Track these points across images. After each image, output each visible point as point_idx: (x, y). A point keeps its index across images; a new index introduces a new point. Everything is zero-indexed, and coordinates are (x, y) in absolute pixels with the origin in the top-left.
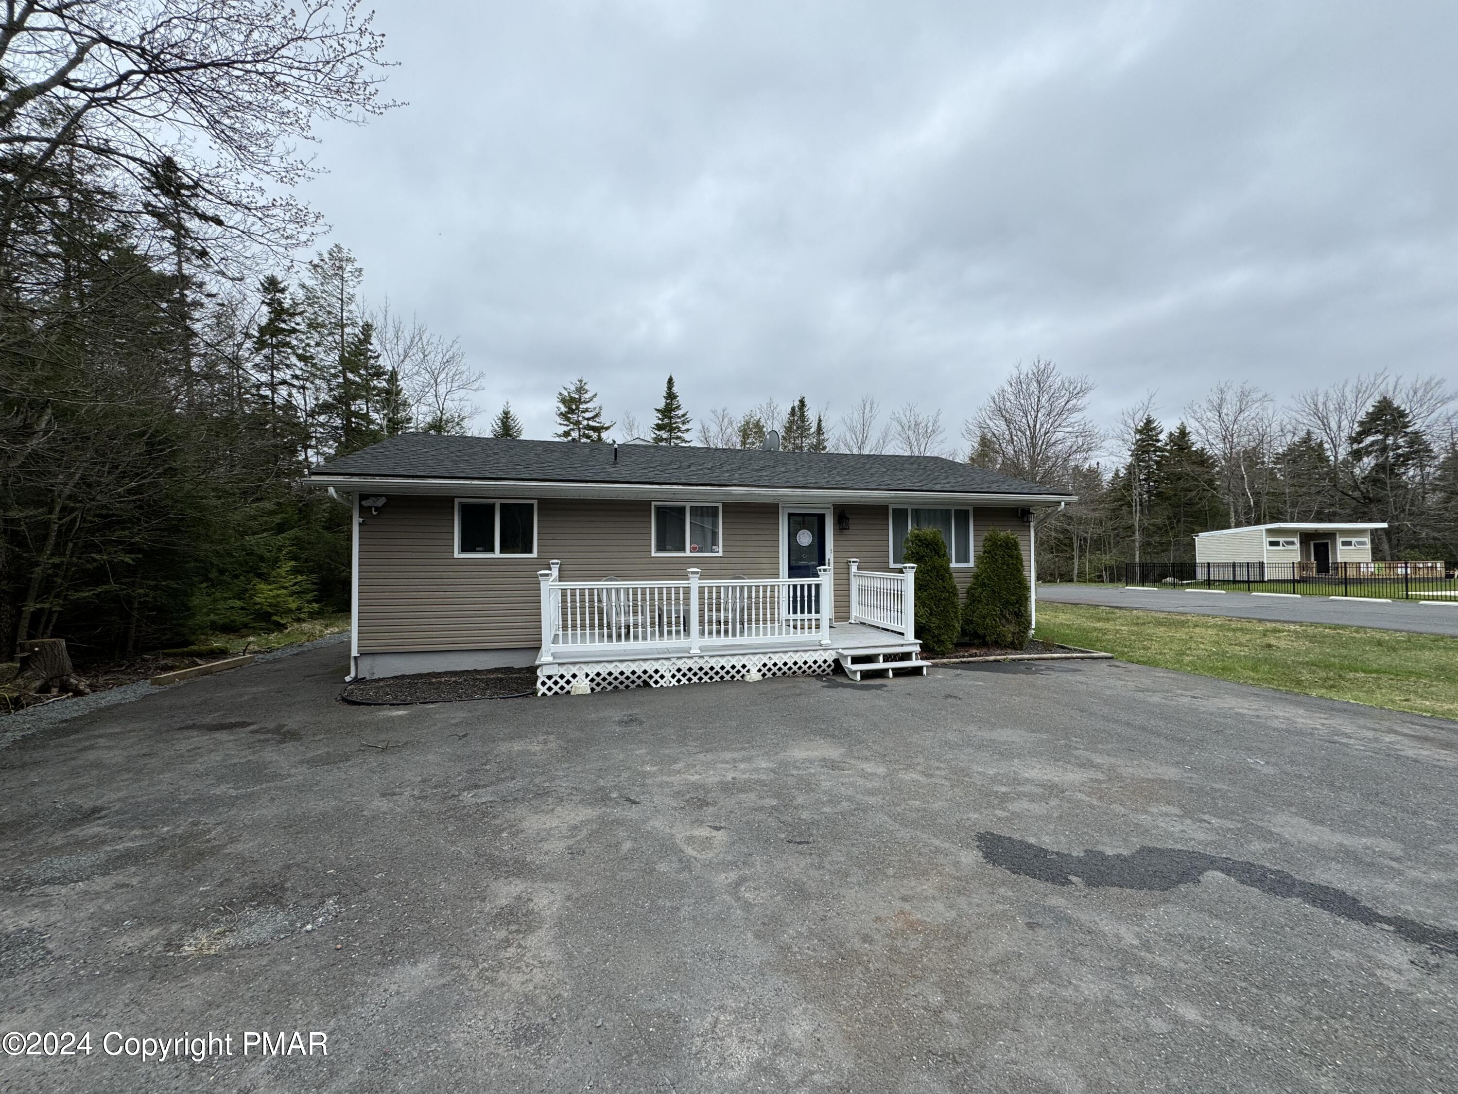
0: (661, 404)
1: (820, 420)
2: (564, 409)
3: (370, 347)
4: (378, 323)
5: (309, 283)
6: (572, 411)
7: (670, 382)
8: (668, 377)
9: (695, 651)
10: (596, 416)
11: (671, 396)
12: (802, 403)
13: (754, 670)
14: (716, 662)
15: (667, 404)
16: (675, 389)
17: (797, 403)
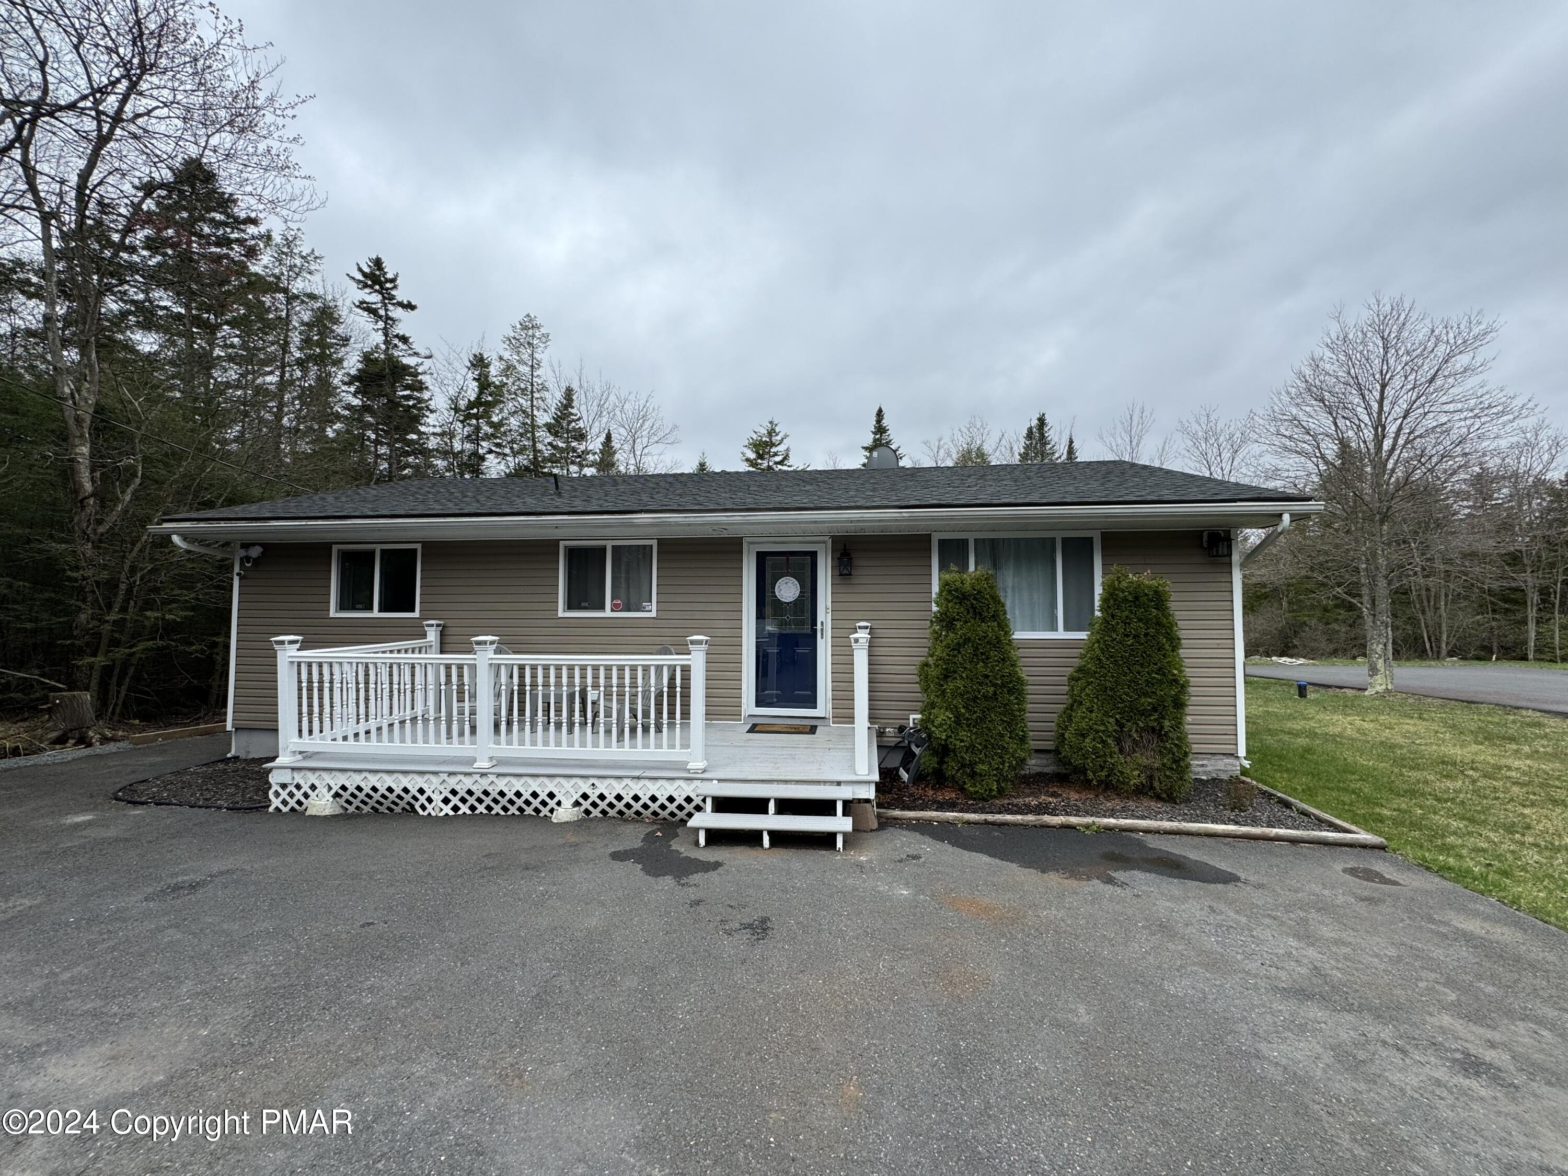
0: (869, 440)
1: (1071, 442)
2: (752, 456)
3: (573, 411)
4: (575, 386)
5: (506, 355)
6: (761, 457)
7: (880, 414)
8: (876, 410)
9: (483, 764)
10: (785, 459)
11: (880, 429)
12: (1042, 422)
13: (567, 803)
14: (510, 786)
15: (875, 440)
16: (885, 422)
17: (1035, 422)
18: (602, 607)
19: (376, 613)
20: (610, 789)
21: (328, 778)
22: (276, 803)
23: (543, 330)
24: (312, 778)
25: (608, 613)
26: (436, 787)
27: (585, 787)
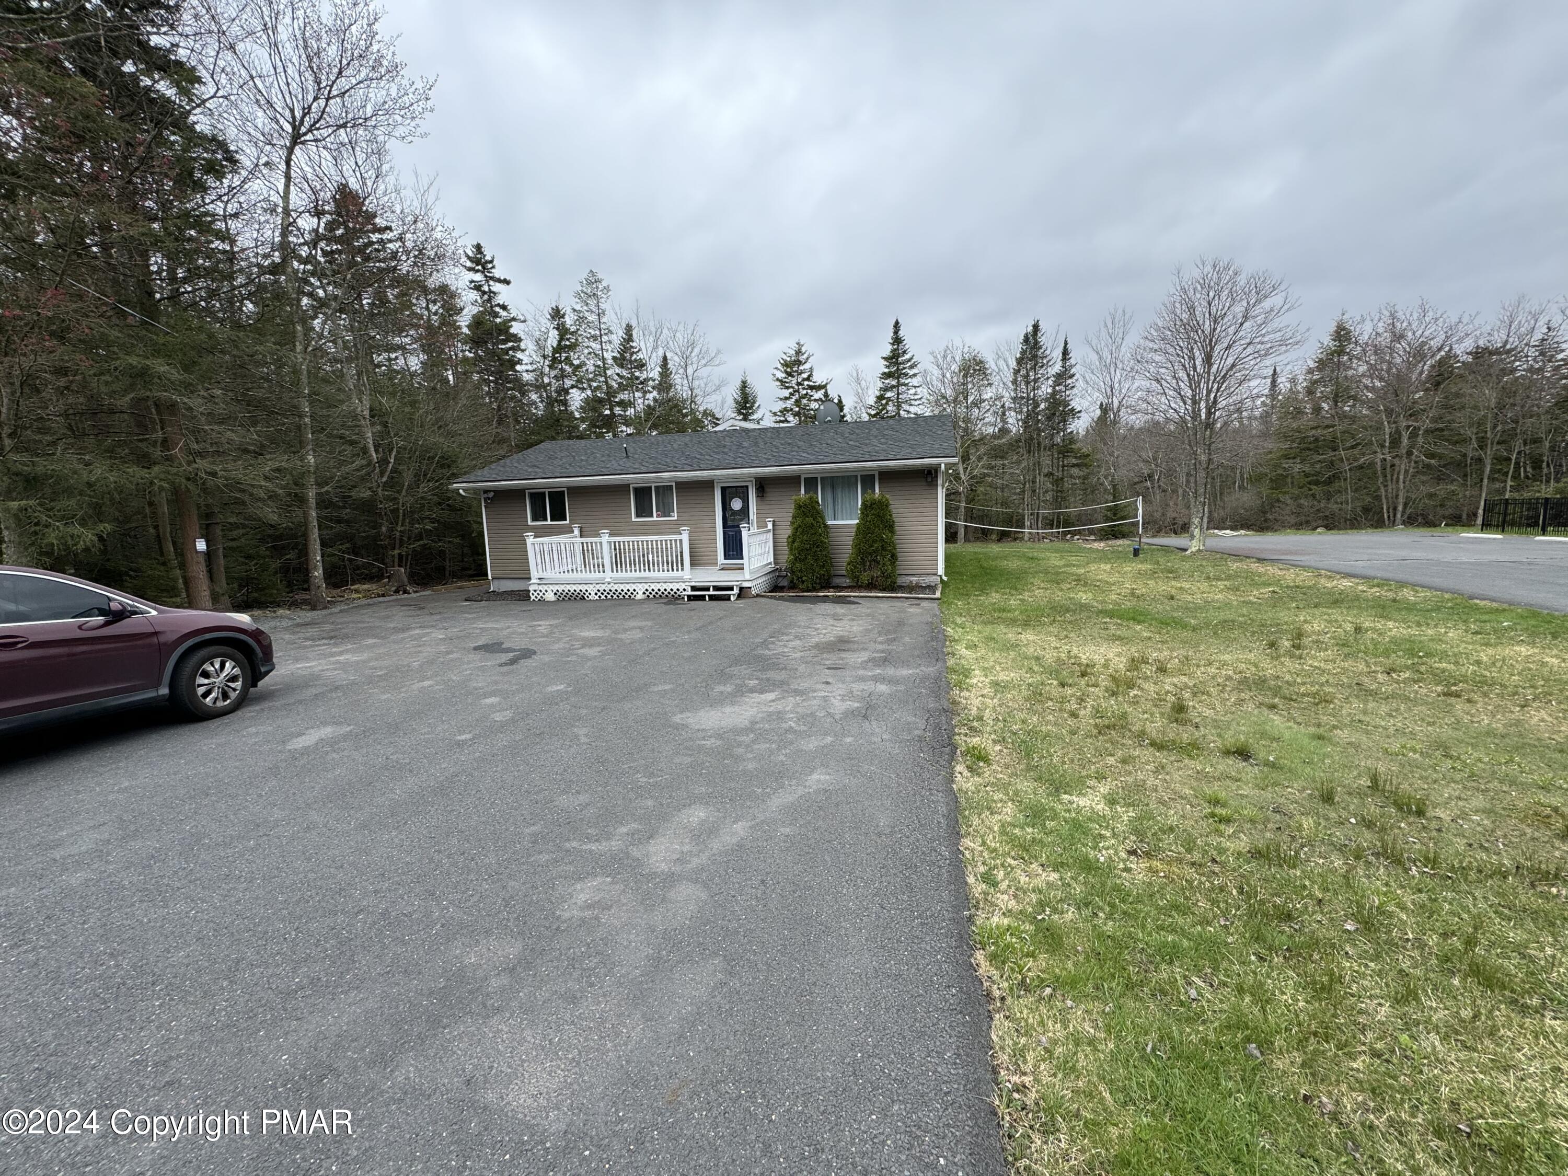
0: (887, 350)
1: (1066, 343)
2: (781, 375)
3: (634, 344)
4: (634, 323)
5: (578, 307)
6: (789, 374)
7: (897, 325)
8: (893, 323)
9: (608, 580)
10: (809, 376)
11: (897, 340)
12: (1036, 327)
13: (641, 593)
14: (619, 587)
15: (893, 351)
16: (901, 333)
17: (1030, 329)
18: (652, 516)
19: (549, 522)
20: (656, 587)
21: (551, 587)
22: (533, 597)
23: (604, 284)
24: (546, 587)
25: (655, 518)
26: (592, 589)
27: (646, 586)
